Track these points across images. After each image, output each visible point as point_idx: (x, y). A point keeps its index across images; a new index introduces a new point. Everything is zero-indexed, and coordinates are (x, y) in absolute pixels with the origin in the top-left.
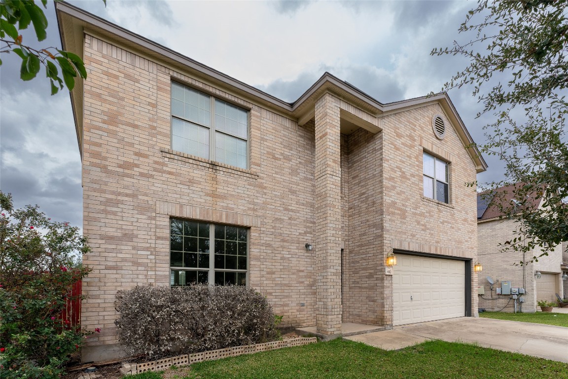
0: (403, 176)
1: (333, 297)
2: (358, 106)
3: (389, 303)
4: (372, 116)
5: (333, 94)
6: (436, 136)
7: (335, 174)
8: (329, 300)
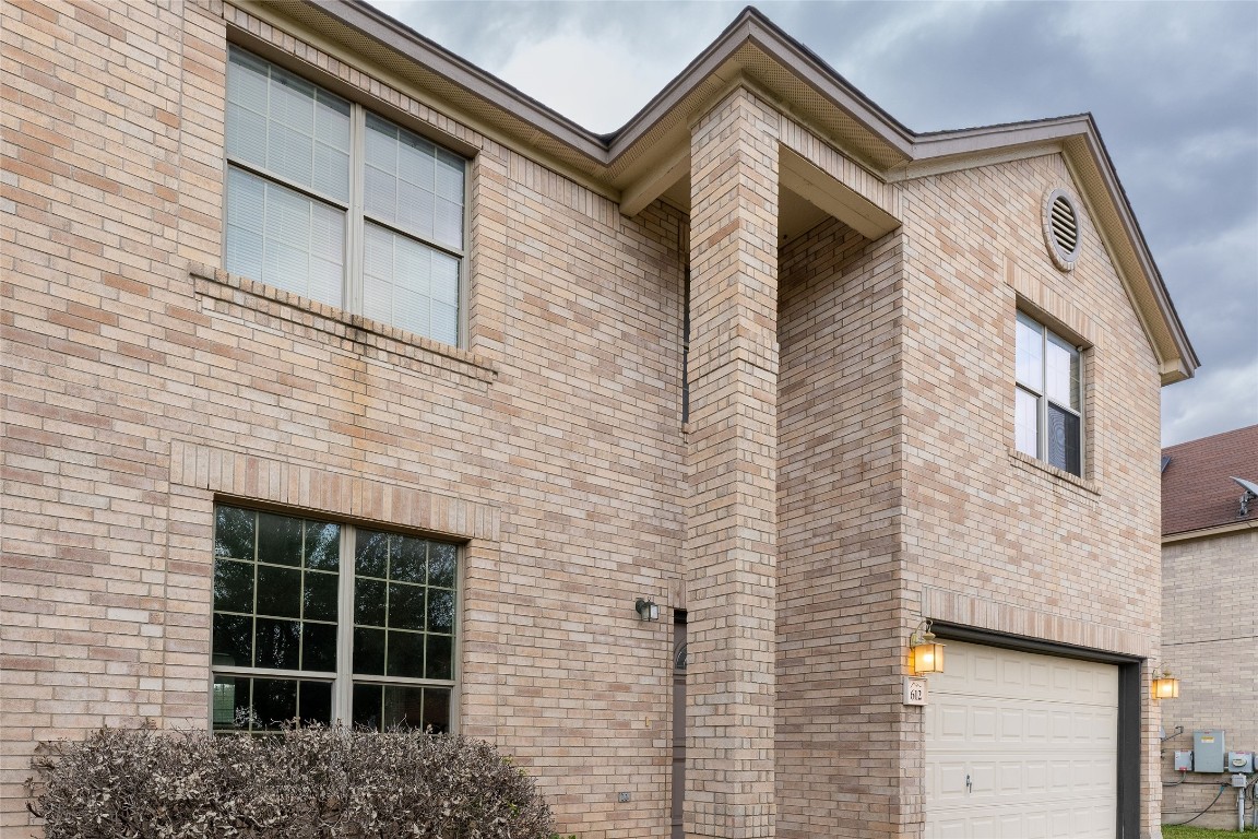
0: (960, 384)
1: (748, 776)
2: (834, 140)
3: (912, 800)
4: (874, 176)
5: (759, 92)
6: (1052, 258)
7: (759, 362)
8: (737, 787)
